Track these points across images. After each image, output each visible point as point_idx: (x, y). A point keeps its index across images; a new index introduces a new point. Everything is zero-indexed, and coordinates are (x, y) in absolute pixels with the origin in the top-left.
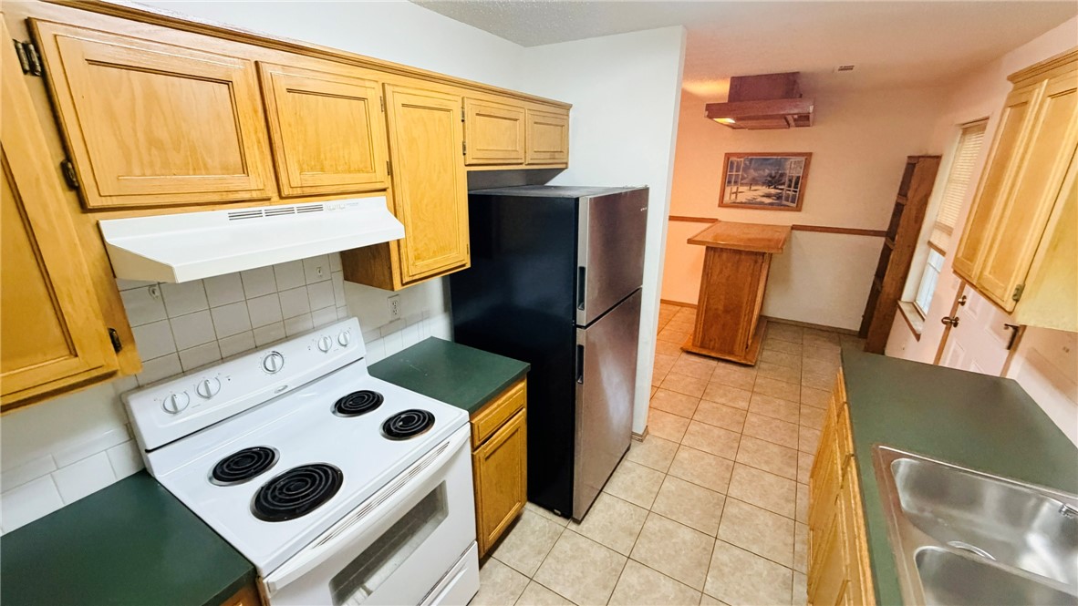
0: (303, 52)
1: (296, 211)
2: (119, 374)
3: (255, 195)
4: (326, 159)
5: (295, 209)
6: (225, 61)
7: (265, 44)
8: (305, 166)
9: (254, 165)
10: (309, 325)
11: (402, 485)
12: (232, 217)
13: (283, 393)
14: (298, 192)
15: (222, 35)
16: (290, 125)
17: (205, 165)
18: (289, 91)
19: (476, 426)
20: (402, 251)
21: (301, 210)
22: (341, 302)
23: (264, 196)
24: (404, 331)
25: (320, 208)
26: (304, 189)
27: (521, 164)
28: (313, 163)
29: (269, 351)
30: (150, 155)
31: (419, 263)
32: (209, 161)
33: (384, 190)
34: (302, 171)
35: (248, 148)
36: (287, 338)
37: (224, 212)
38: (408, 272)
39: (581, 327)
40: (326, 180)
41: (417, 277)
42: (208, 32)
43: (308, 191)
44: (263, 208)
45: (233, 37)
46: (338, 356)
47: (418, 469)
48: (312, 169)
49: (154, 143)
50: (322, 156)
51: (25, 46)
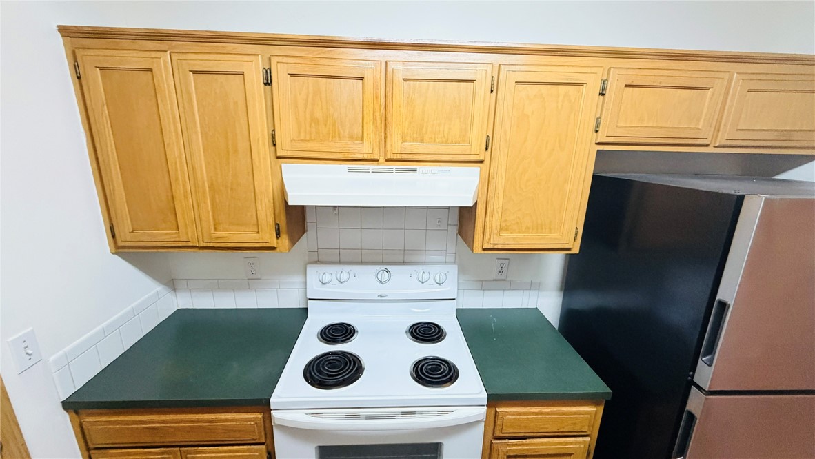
0: (423, 48)
1: (394, 171)
2: (278, 250)
3: (366, 157)
4: (426, 133)
5: (394, 170)
6: (363, 64)
7: (394, 47)
8: (408, 138)
9: (369, 136)
10: (422, 259)
11: (393, 417)
12: (350, 170)
13: (381, 299)
14: (398, 157)
15: (364, 46)
16: (400, 106)
17: (339, 134)
18: (406, 80)
19: (500, 416)
20: (488, 219)
21: (398, 171)
22: (452, 249)
23: (372, 158)
24: (507, 293)
25: (414, 171)
26: (403, 155)
27: (707, 145)
28: (415, 135)
29: (383, 267)
30: (310, 127)
31: (504, 234)
32: (342, 131)
33: (481, 162)
34: (404, 141)
35: (367, 123)
36: (404, 263)
37: (345, 166)
38: (490, 239)
39: (700, 388)
40: (422, 149)
41: (499, 247)
42: (356, 46)
43: (405, 157)
44: (371, 166)
45: (373, 47)
46: (431, 291)
47: (412, 414)
48: (414, 140)
49: (314, 120)
50: (424, 130)
51: (267, 72)
